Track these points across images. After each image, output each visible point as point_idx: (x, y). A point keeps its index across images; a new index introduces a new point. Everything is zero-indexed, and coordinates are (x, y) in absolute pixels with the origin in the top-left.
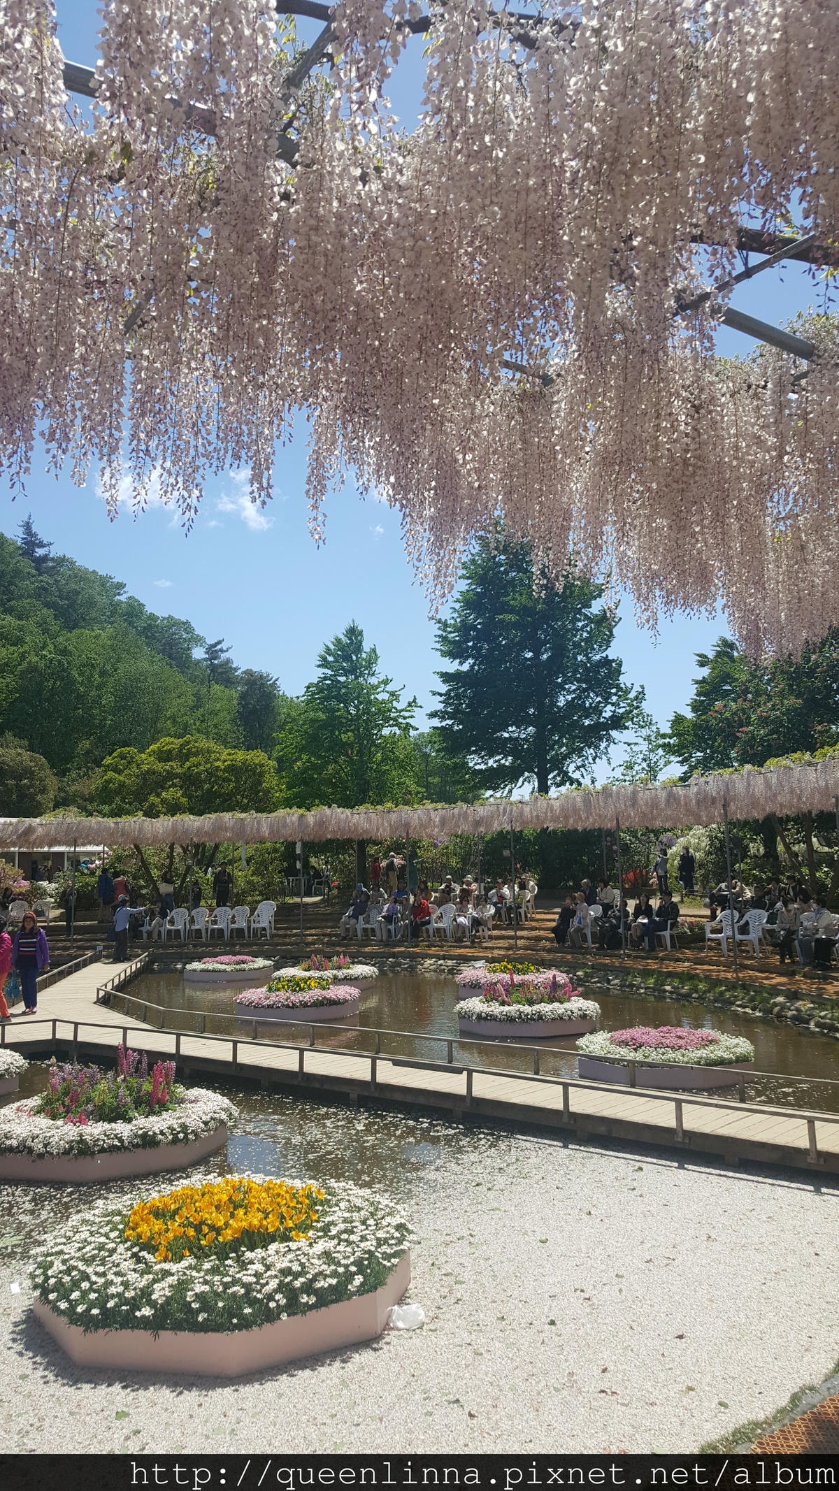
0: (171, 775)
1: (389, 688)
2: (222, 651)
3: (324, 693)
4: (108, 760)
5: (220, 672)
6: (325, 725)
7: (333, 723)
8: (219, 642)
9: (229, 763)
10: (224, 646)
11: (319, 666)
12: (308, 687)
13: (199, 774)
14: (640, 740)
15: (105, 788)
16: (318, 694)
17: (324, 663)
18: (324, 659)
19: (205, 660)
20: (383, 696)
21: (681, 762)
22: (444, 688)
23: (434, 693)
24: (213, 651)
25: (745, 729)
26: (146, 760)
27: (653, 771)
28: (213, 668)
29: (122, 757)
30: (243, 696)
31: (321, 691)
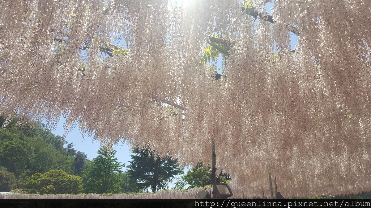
0: (50, 181)
1: (116, 161)
2: (72, 146)
3: (98, 161)
4: (32, 176)
5: (71, 152)
6: (97, 170)
7: (99, 169)
8: (72, 143)
9: (69, 179)
10: (73, 144)
11: (98, 153)
12: (94, 159)
13: (59, 182)
14: (180, 177)
15: (30, 184)
16: (96, 161)
17: (100, 152)
18: (99, 151)
19: (67, 148)
20: (114, 163)
21: (189, 184)
22: (132, 160)
23: (128, 161)
24: (70, 146)
25: (204, 176)
26: (44, 177)
27: (183, 185)
28: (69, 150)
29: (37, 175)
30: (76, 159)
31: (97, 160)
